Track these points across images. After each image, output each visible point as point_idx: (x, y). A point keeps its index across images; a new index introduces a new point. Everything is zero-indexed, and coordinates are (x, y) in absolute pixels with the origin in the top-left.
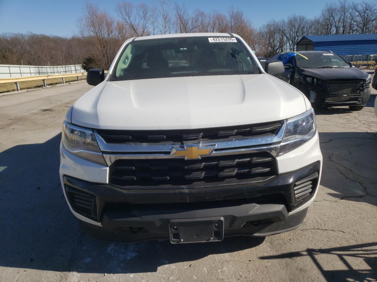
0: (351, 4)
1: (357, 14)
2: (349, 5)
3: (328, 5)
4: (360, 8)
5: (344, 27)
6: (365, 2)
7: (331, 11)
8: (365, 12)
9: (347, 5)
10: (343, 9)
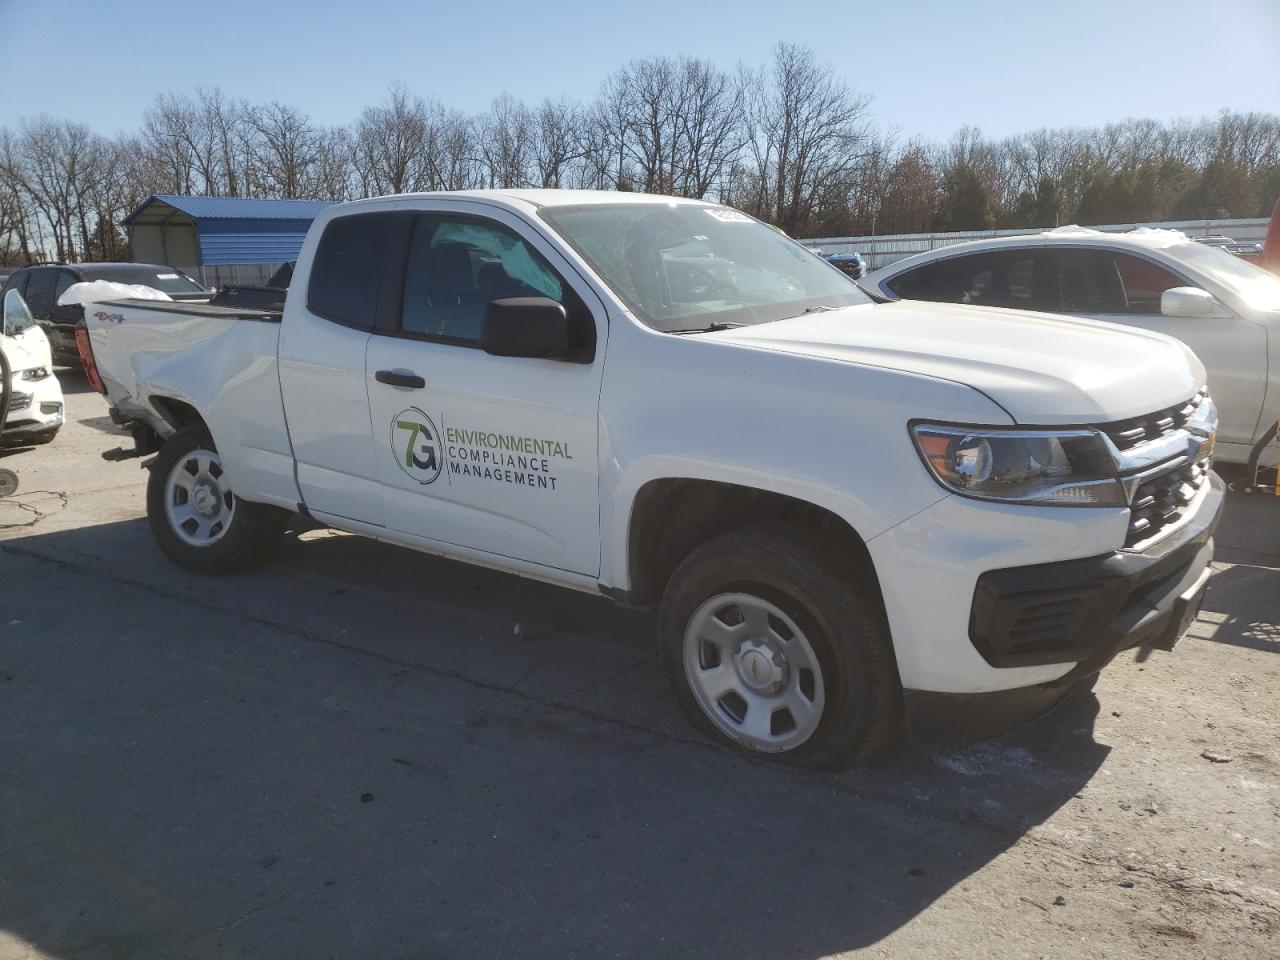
0: (238, 107)
1: (263, 138)
2: (233, 110)
3: (165, 101)
4: (267, 121)
5: (231, 175)
6: (281, 106)
7: (176, 120)
8: (284, 136)
9: (225, 109)
10: (216, 120)
